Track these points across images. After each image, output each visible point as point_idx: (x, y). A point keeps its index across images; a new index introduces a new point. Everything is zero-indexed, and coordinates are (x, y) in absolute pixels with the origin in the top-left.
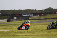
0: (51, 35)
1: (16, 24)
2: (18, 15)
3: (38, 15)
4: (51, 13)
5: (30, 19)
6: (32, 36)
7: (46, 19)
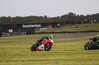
0: (73, 60)
1: (13, 42)
2: (16, 26)
3: (50, 25)
4: (73, 23)
5: (36, 32)
6: (39, 62)
7: (64, 32)
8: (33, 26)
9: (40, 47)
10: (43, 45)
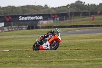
2: (10, 18)
5: (39, 26)
8: (33, 18)
9: (44, 46)
10: (48, 43)
